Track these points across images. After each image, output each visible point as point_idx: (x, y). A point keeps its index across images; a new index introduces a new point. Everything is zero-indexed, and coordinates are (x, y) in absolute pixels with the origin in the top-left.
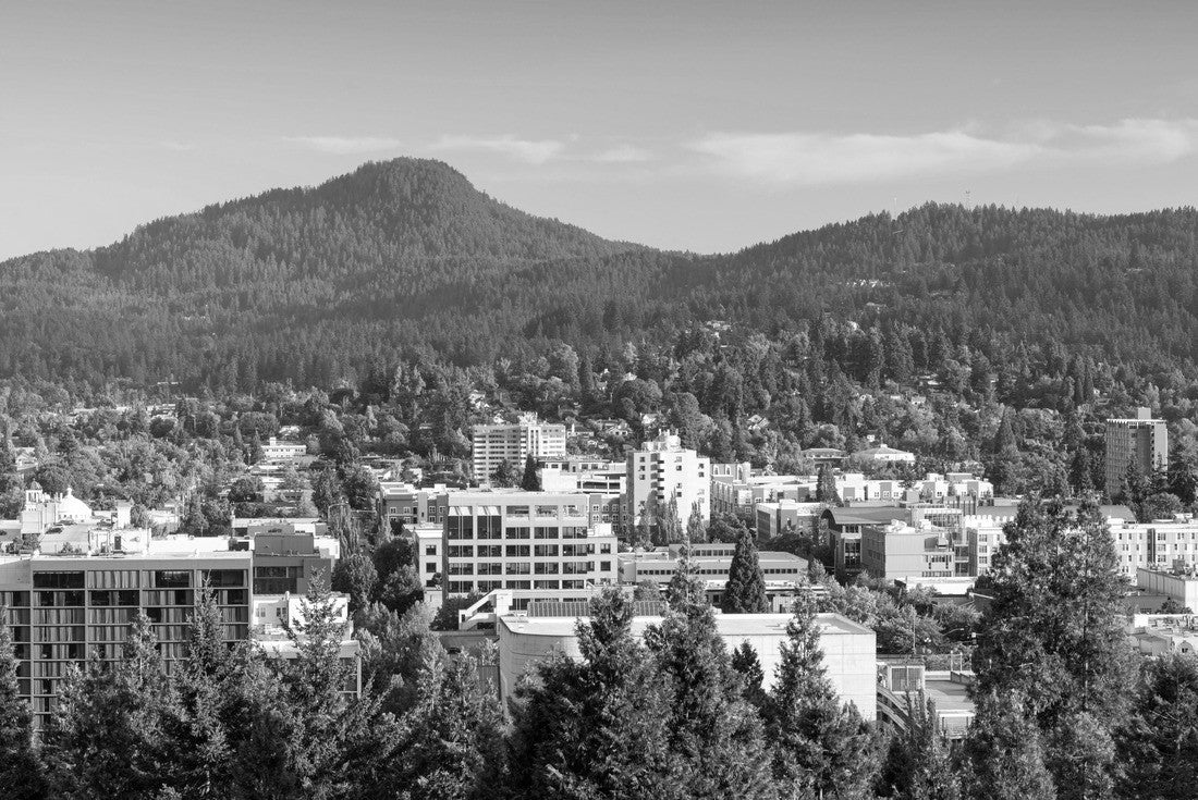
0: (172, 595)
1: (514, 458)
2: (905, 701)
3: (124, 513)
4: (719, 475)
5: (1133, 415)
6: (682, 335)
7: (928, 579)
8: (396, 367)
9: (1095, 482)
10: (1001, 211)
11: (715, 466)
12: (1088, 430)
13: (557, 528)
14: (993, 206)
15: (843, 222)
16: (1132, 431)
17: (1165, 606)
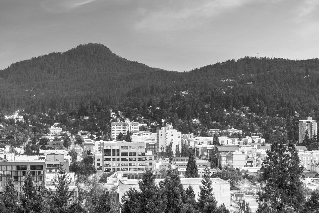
0: (22, 173)
1: (124, 132)
2: (239, 204)
3: (7, 148)
4: (184, 137)
5: (306, 119)
6: (174, 96)
7: (246, 167)
8: (89, 105)
9: (296, 139)
10: (268, 59)
11: (183, 134)
12: (294, 123)
13: (136, 153)
14: (265, 57)
15: (221, 62)
16: (306, 124)
17: (316, 176)
